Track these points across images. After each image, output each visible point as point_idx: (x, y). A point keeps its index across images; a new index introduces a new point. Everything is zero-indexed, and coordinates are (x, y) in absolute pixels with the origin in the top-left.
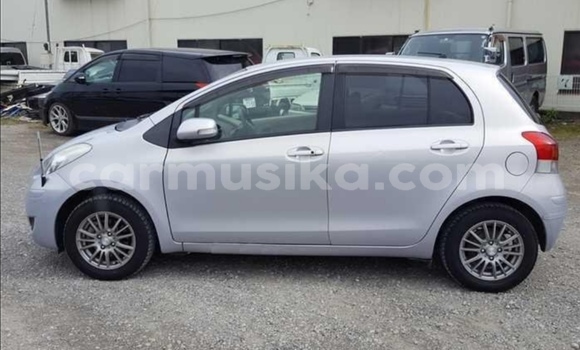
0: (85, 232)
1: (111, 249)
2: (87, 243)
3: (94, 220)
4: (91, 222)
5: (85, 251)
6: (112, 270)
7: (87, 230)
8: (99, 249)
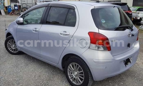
0: (9, 43)
1: (14, 48)
2: (10, 46)
3: (11, 41)
4: (10, 41)
5: (9, 47)
6: (15, 53)
7: (10, 43)
8: (12, 48)
